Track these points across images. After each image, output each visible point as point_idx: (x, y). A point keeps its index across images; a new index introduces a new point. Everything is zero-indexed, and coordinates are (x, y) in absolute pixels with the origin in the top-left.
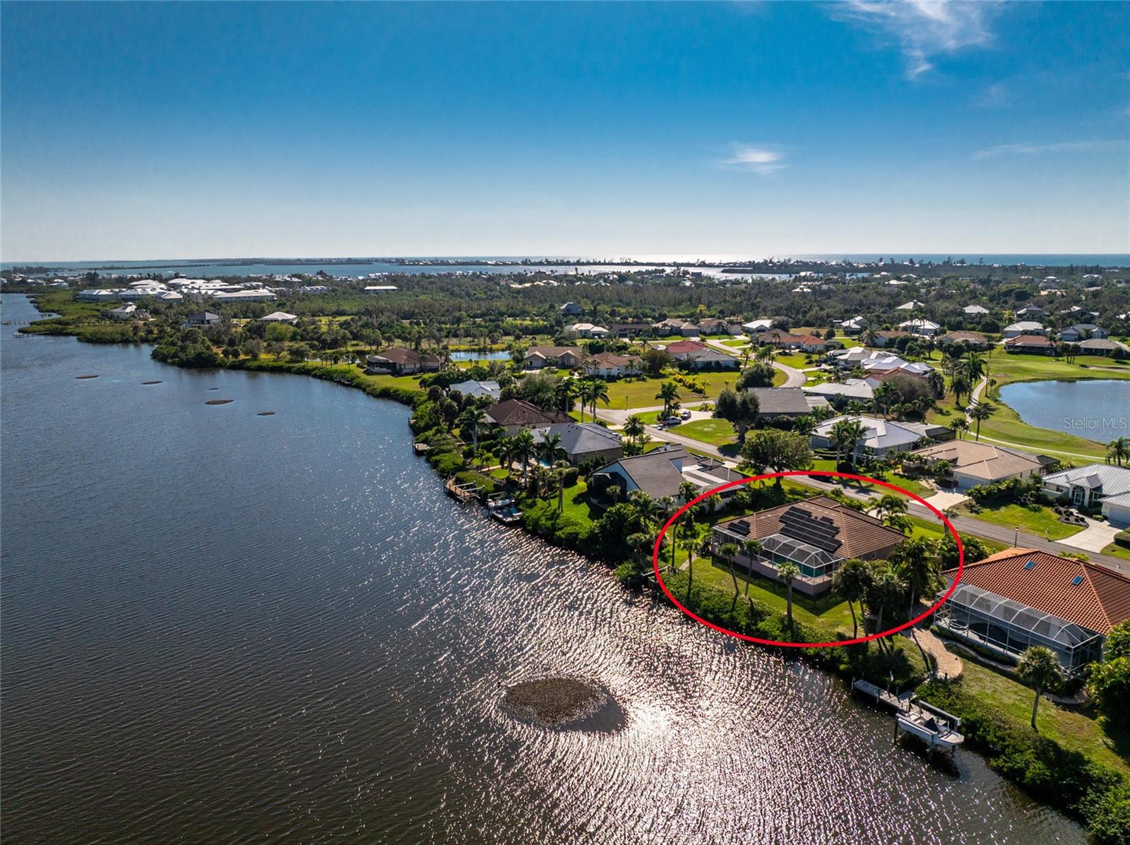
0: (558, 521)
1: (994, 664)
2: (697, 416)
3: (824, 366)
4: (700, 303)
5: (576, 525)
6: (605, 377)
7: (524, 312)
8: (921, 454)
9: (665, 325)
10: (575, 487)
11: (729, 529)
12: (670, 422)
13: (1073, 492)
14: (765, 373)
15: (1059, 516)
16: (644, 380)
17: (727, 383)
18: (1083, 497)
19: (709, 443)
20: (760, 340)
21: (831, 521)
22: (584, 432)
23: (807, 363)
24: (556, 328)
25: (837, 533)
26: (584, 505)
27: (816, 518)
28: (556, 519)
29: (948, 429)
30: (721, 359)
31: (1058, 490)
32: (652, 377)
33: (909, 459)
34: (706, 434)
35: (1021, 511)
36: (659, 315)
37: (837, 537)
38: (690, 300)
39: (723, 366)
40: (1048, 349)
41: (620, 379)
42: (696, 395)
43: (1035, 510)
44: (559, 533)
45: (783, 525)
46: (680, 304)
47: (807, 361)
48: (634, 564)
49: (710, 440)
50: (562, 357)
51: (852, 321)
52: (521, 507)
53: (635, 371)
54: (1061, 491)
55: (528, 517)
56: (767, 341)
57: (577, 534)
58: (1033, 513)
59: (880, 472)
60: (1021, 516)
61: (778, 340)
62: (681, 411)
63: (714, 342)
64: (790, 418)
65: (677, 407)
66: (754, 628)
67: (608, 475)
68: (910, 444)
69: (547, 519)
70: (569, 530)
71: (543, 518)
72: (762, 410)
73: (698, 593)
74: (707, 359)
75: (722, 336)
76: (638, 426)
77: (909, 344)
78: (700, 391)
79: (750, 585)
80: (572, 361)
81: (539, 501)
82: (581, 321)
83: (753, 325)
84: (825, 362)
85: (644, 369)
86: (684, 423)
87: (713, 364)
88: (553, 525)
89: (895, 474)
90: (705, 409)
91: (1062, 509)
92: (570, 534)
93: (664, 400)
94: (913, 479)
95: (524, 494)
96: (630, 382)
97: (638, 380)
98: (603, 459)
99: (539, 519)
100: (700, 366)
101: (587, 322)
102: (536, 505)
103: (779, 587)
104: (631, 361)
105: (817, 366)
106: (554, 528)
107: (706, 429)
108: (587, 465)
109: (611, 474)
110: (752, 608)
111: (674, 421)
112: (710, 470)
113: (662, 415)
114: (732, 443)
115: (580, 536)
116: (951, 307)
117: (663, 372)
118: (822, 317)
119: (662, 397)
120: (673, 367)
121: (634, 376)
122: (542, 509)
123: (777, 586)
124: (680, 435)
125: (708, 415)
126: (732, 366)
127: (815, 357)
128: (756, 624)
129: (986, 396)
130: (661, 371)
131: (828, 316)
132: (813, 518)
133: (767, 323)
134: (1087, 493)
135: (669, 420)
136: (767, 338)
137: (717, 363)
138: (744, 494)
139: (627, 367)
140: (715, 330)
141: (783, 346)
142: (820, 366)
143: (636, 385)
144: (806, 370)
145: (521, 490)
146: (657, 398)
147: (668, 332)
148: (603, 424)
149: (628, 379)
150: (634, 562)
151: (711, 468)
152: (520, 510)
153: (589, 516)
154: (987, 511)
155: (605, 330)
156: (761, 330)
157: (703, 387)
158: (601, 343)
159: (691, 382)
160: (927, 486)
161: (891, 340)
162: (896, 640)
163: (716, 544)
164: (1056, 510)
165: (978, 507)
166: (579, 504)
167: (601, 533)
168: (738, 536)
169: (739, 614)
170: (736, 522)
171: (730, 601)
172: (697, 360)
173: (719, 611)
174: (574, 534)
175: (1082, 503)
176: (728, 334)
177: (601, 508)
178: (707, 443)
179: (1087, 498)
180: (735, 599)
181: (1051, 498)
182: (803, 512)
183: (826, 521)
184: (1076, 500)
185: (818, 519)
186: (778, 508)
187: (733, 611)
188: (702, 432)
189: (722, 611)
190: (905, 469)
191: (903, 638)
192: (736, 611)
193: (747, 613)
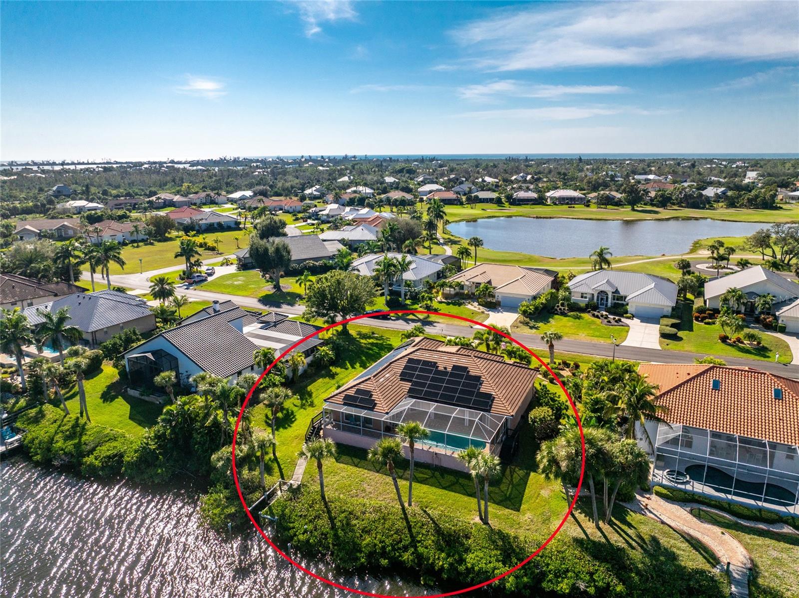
0: (84, 438)
1: (762, 526)
2: (220, 271)
3: (309, 221)
4: (183, 183)
5: (115, 439)
7: (11, 197)
8: (459, 280)
9: (159, 198)
10: (101, 375)
11: (345, 404)
12: (196, 279)
13: (598, 297)
15: (600, 321)
16: (152, 244)
17: (237, 239)
18: (607, 300)
19: (246, 296)
20: (247, 206)
22: (101, 301)
23: (294, 220)
24: (48, 206)
25: (481, 384)
26: (120, 400)
27: (445, 368)
28: (81, 435)
29: (456, 258)
30: (222, 220)
31: (582, 297)
32: (159, 241)
33: (451, 286)
34: (238, 287)
35: (569, 321)
36: (150, 192)
37: (484, 389)
38: (174, 181)
39: (225, 226)
40: (455, 200)
41: (126, 245)
42: (210, 253)
43: (579, 318)
44: (89, 460)
45: (408, 385)
46: (165, 184)
48: (226, 492)
49: (245, 293)
50: (58, 229)
51: (314, 188)
52: (18, 424)
53: (141, 236)
54: (586, 298)
55: (33, 440)
56: (253, 206)
57: (121, 456)
58: (577, 320)
59: (429, 302)
60: (572, 326)
61: (263, 205)
62: (203, 269)
63: (206, 209)
64: (315, 263)
65: (198, 263)
66: (462, 568)
67: (149, 355)
68: (435, 273)
69: (67, 438)
70: (105, 450)
71: (58, 437)
72: (294, 257)
73: (348, 524)
74: (209, 221)
75: (211, 206)
76: (167, 287)
77: (367, 201)
78: (213, 249)
79: (413, 484)
80: (71, 233)
81: (48, 408)
82: (73, 199)
83: (237, 195)
84: (310, 218)
85: (150, 234)
86: (210, 279)
87: (216, 226)
88: (78, 446)
89: (441, 302)
90: (227, 263)
91: (596, 313)
92: (109, 457)
93: (184, 258)
94: (460, 305)
95: (22, 402)
96: (138, 247)
97: (146, 245)
98: (135, 333)
99: (51, 440)
100: (203, 227)
101: (81, 199)
102: (43, 416)
103: (442, 475)
104: (135, 227)
105: (304, 221)
106: (80, 453)
107: (235, 283)
108: (115, 344)
109: (153, 353)
110: (438, 531)
111: (200, 279)
113: (184, 274)
114: (269, 293)
115: (126, 459)
116: (375, 178)
117: (169, 236)
118: (287, 189)
119: (181, 255)
120: (178, 230)
121: (140, 241)
122: (55, 421)
123: (437, 474)
124: (211, 291)
125: (232, 269)
126: (233, 226)
127: (300, 215)
128: (462, 561)
130: (167, 235)
131: (292, 187)
132: (441, 368)
133: (248, 193)
134: (610, 296)
135: (194, 277)
136: (249, 203)
137: (219, 224)
138: (325, 348)
139: (132, 233)
140: (204, 201)
142: (306, 221)
143: (144, 249)
144: (297, 225)
145: (18, 394)
146: (176, 257)
147: (162, 204)
148: (120, 290)
149: (135, 245)
150: (226, 488)
152: (16, 431)
153: (131, 418)
154: (540, 324)
155: (100, 206)
156: (243, 198)
157: (215, 245)
158: (100, 214)
159: (202, 241)
160: (476, 309)
161: (350, 199)
162: (633, 523)
163: (329, 427)
164: (594, 315)
165: (532, 323)
166: (111, 401)
167: (160, 447)
168: (363, 413)
169: (426, 548)
170: (352, 392)
171: (400, 524)
172: (200, 222)
173: (394, 549)
174: (115, 456)
175: (606, 305)
176: (216, 204)
177: (146, 401)
178: (243, 296)
179: (610, 300)
180: (406, 518)
181: (583, 305)
182: (426, 363)
183: (460, 370)
184: (602, 304)
185: (449, 370)
186: (391, 363)
187: (414, 543)
188: (232, 286)
189: (399, 549)
190: (446, 296)
191: (638, 517)
192: (419, 542)
193: (436, 543)
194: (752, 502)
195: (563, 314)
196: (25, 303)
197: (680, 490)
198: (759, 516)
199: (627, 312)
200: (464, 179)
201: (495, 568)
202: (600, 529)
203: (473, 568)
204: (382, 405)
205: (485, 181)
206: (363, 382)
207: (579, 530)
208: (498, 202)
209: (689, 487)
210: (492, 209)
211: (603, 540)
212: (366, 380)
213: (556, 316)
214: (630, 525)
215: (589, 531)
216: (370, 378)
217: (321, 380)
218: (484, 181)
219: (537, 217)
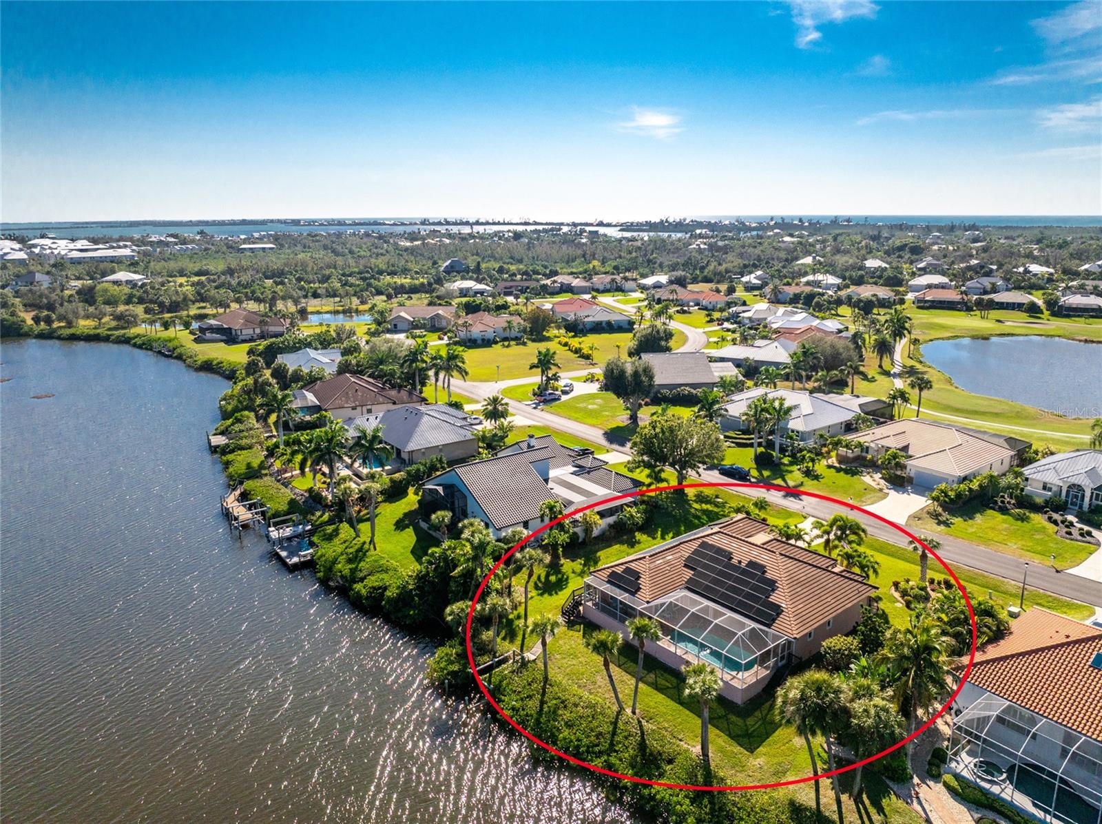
0: (362, 564)
2: (581, 389)
3: (726, 325)
4: (594, 258)
5: (386, 571)
6: (479, 342)
7: (406, 270)
8: (862, 440)
9: (555, 282)
10: (404, 500)
11: (609, 582)
12: (548, 398)
13: (1068, 492)
14: (662, 334)
15: (1056, 528)
16: (524, 344)
17: (618, 347)
18: (1083, 500)
19: (594, 426)
20: (656, 297)
21: (762, 569)
22: (426, 418)
23: (709, 322)
24: (434, 286)
25: (773, 590)
26: (410, 530)
27: (740, 562)
28: (360, 561)
29: (885, 402)
30: (613, 318)
31: (1045, 488)
32: (534, 341)
33: (847, 446)
34: (591, 414)
35: (1004, 521)
36: (550, 271)
37: (774, 598)
38: (584, 256)
39: (615, 326)
40: (958, 303)
41: (496, 343)
42: (583, 361)
43: (1023, 519)
44: (358, 586)
45: (689, 574)
46: (574, 260)
47: (708, 319)
48: (459, 649)
49: (594, 421)
50: (432, 318)
51: (753, 276)
52: (315, 539)
53: (514, 333)
54: (1050, 489)
55: (322, 556)
56: (664, 298)
57: (385, 589)
58: (1019, 523)
59: (810, 464)
60: (1006, 529)
61: (675, 297)
62: (562, 383)
63: (606, 299)
64: (692, 391)
65: (556, 377)
67: (440, 489)
68: (842, 423)
69: (350, 561)
70: (372, 581)
71: (342, 558)
72: (658, 380)
73: (555, 712)
74: (598, 318)
75: (616, 293)
76: (500, 408)
77: (815, 300)
78: (587, 357)
79: (641, 685)
80: (444, 323)
81: (345, 527)
82: (463, 278)
83: (649, 281)
84: (727, 320)
85: (524, 331)
86: (564, 398)
87: (604, 324)
88: (353, 571)
89: (829, 467)
90: (591, 379)
91: (1056, 516)
92: (374, 588)
93: (540, 370)
94: (853, 473)
95: (326, 517)
96: (508, 346)
97: (517, 344)
98: (441, 461)
99: (335, 561)
100: (588, 327)
101: (471, 279)
102: (337, 534)
104: (509, 322)
105: (719, 325)
106: (353, 578)
107: (590, 407)
108: (418, 470)
109: (446, 487)
110: (642, 746)
111: (553, 397)
112: (589, 473)
113: (539, 388)
114: (622, 425)
115: (388, 593)
116: (851, 261)
117: (547, 335)
118: (720, 273)
119: (537, 367)
120: (559, 328)
121: (513, 339)
122: (345, 542)
124: (558, 415)
125: (594, 388)
126: (625, 326)
127: (716, 315)
129: (909, 357)
130: (544, 333)
131: (727, 271)
132: (734, 561)
133: (663, 279)
134: (1088, 494)
135: (546, 395)
136: (663, 294)
137: (609, 323)
138: (633, 510)
139: (505, 329)
140: (608, 286)
141: (680, 302)
142: (722, 324)
143: (515, 349)
144: (707, 330)
145: (326, 507)
146: (531, 368)
147: (558, 289)
148: (457, 406)
149: (506, 343)
150: (459, 645)
151: (589, 470)
152: (312, 544)
153: (412, 552)
154: (957, 521)
155: (488, 288)
156: (657, 286)
157: (590, 352)
158: (478, 302)
159: (577, 346)
160: (873, 484)
161: (795, 295)
162: (887, 810)
163: (590, 604)
164: (1050, 519)
165: (946, 516)
166: (402, 530)
167: (418, 588)
168: (623, 596)
169: (621, 760)
170: (619, 570)
171: (606, 728)
172: (586, 320)
173: (588, 752)
174: (380, 588)
175: (1081, 507)
176: (623, 291)
177: (433, 536)
178: (590, 425)
179: (1087, 499)
180: (615, 724)
181: (1039, 500)
182: (719, 551)
183: (756, 568)
184: (1073, 504)
185: (743, 565)
186: (681, 543)
187: (612, 749)
188: (585, 410)
189: (593, 753)
190: (841, 459)
191: (900, 804)
192: (616, 751)
193: (634, 758)
195: (1003, 510)
196: (365, 409)
197: (981, 789)
200: (994, 267)
201: (679, 803)
202: (839, 802)
203: (655, 795)
204: (645, 592)
205: (1030, 272)
206: (636, 560)
207: (813, 795)
208: (1033, 310)
209: (996, 789)
210: (1015, 322)
211: (835, 817)
212: (640, 559)
213: (990, 512)
214: (880, 810)
215: (823, 801)
216: (645, 557)
217: (617, 546)
218: (1027, 271)
219: (1086, 341)
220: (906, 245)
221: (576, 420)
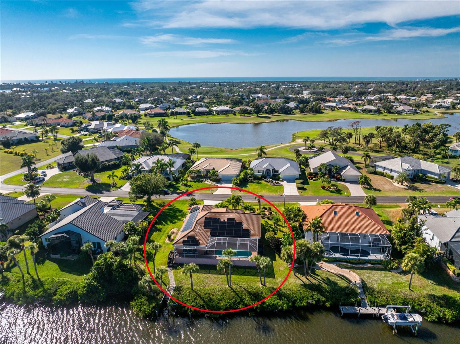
0: (45, 287)
2: (49, 173)
3: (82, 133)
8: (198, 169)
11: (184, 245)
12: (38, 180)
13: (266, 172)
15: (269, 183)
17: (46, 149)
18: (270, 173)
19: (77, 188)
21: (233, 220)
25: (242, 225)
26: (47, 262)
27: (224, 220)
28: (42, 285)
29: (188, 155)
30: (27, 136)
31: (258, 172)
34: (68, 183)
35: (256, 185)
37: (245, 227)
40: (164, 114)
43: (260, 183)
45: (209, 231)
47: (71, 131)
49: (75, 186)
51: (72, 109)
54: (260, 172)
55: (12, 293)
56: (39, 123)
57: (76, 292)
58: (259, 185)
59: (186, 182)
60: (258, 188)
61: (45, 122)
62: (40, 172)
64: (109, 163)
65: (35, 169)
66: (265, 306)
70: (63, 290)
71: (28, 289)
74: (19, 137)
83: (21, 116)
84: (82, 130)
86: (46, 179)
87: (23, 140)
88: (45, 291)
89: (191, 181)
90: (49, 167)
93: (27, 167)
94: (201, 182)
99: (24, 292)
100: (15, 142)
102: (8, 279)
103: (238, 270)
105: (79, 133)
106: (49, 294)
107: (64, 180)
109: (66, 233)
110: (249, 293)
111: (41, 179)
114: (90, 185)
115: (79, 292)
119: (25, 166)
122: (19, 281)
123: (235, 269)
125: (57, 171)
126: (35, 139)
128: (264, 303)
131: (58, 108)
132: (222, 220)
133: (30, 114)
134: (271, 171)
137: (26, 139)
138: (152, 216)
141: (49, 125)
151: (118, 206)
154: (244, 189)
157: (33, 154)
160: (210, 183)
162: (319, 274)
163: (177, 257)
164: (266, 181)
165: (240, 188)
167: (98, 283)
168: (195, 248)
169: (247, 301)
170: (186, 238)
171: (233, 294)
172: (13, 139)
173: (234, 305)
174: (72, 292)
175: (270, 175)
176: (9, 122)
177: (65, 260)
178: (75, 188)
179: (271, 173)
180: (234, 291)
181: (260, 176)
182: (214, 219)
183: (231, 221)
184: (268, 175)
185: (226, 221)
186: (197, 221)
187: (242, 300)
188: (63, 182)
189: (236, 304)
190: (193, 178)
191: (319, 271)
192: (244, 299)
193: (251, 298)
194: (355, 257)
195: (252, 182)
197: (331, 258)
198: (360, 262)
199: (280, 178)
201: (277, 303)
202: (307, 279)
203: (269, 305)
204: (203, 243)
206: (189, 233)
207: (300, 281)
208: (188, 114)
209: (333, 256)
210: (186, 119)
211: (310, 283)
212: (191, 232)
213: (249, 183)
214: (318, 275)
215: (304, 281)
216: (192, 230)
217: (155, 233)
218: (174, 100)
219: (212, 123)
220: (122, 92)
221: (65, 187)
